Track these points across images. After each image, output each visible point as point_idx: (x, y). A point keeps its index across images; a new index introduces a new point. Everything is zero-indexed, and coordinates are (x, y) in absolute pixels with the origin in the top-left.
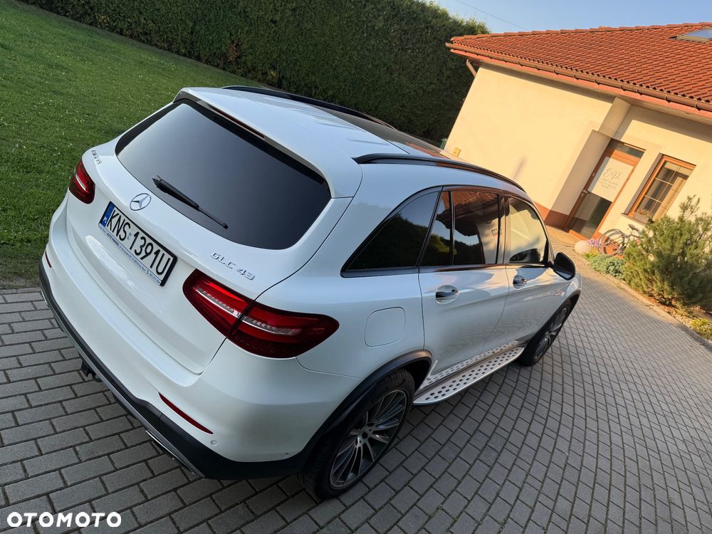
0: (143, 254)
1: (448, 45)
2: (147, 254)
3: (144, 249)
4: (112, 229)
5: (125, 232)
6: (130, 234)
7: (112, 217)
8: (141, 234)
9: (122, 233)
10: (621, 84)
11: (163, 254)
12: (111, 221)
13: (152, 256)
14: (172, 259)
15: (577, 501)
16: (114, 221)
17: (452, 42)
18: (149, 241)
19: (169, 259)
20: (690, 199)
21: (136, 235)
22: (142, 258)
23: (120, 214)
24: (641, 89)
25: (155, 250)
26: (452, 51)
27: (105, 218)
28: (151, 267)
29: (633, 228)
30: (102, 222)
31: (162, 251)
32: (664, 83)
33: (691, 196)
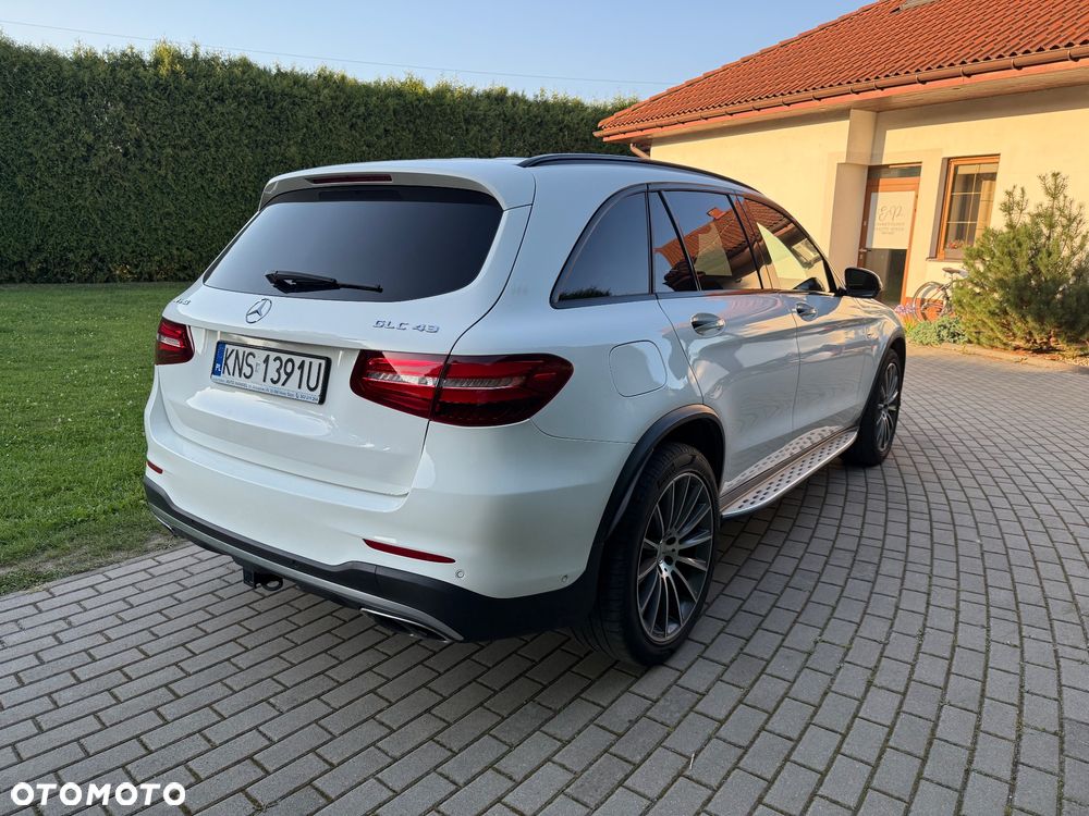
0: (284, 377)
1: (596, 134)
2: (289, 375)
3: (282, 371)
4: (231, 372)
5: (250, 366)
6: (257, 364)
7: (227, 359)
8: (273, 355)
9: (246, 370)
10: (850, 87)
11: (311, 363)
12: (226, 364)
13: (297, 372)
14: (323, 362)
15: (1019, 587)
16: (231, 362)
17: (600, 129)
18: (285, 357)
19: (320, 365)
20: (1009, 194)
21: (266, 361)
22: (283, 384)
23: (236, 348)
24: (878, 83)
25: (297, 365)
26: (605, 139)
27: (218, 366)
28: (299, 387)
29: (951, 271)
30: (215, 372)
31: (307, 360)
32: (907, 63)
33: (1010, 189)
